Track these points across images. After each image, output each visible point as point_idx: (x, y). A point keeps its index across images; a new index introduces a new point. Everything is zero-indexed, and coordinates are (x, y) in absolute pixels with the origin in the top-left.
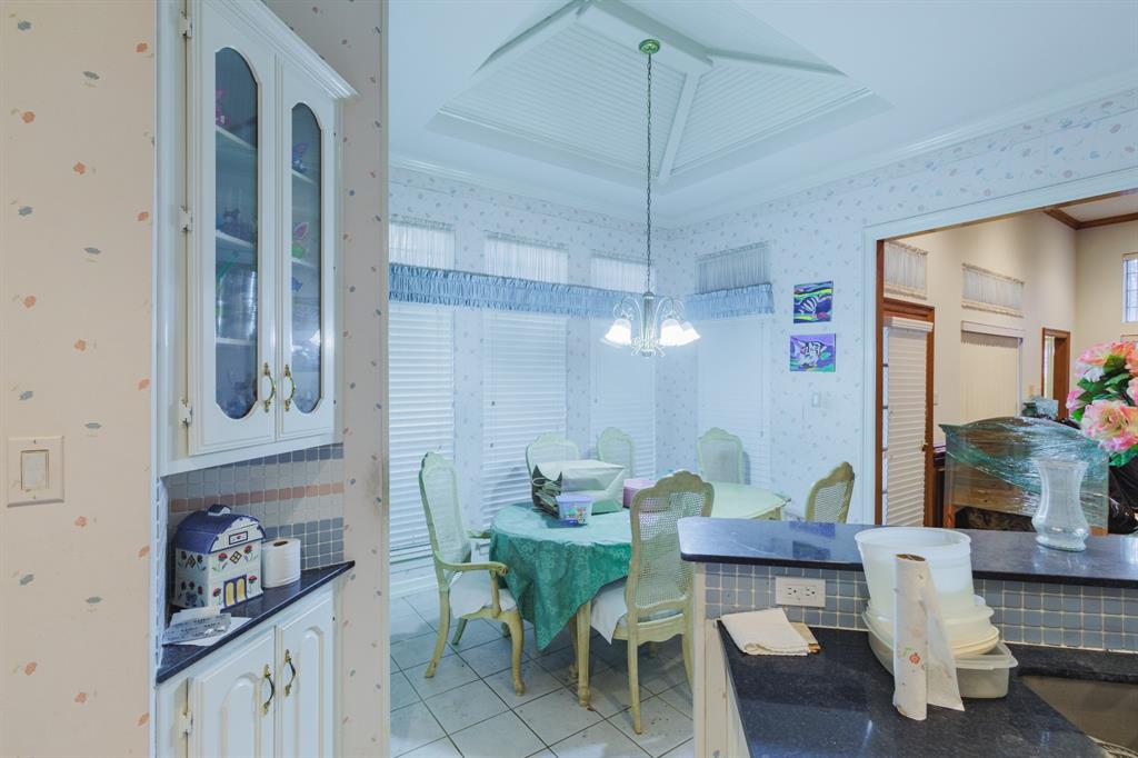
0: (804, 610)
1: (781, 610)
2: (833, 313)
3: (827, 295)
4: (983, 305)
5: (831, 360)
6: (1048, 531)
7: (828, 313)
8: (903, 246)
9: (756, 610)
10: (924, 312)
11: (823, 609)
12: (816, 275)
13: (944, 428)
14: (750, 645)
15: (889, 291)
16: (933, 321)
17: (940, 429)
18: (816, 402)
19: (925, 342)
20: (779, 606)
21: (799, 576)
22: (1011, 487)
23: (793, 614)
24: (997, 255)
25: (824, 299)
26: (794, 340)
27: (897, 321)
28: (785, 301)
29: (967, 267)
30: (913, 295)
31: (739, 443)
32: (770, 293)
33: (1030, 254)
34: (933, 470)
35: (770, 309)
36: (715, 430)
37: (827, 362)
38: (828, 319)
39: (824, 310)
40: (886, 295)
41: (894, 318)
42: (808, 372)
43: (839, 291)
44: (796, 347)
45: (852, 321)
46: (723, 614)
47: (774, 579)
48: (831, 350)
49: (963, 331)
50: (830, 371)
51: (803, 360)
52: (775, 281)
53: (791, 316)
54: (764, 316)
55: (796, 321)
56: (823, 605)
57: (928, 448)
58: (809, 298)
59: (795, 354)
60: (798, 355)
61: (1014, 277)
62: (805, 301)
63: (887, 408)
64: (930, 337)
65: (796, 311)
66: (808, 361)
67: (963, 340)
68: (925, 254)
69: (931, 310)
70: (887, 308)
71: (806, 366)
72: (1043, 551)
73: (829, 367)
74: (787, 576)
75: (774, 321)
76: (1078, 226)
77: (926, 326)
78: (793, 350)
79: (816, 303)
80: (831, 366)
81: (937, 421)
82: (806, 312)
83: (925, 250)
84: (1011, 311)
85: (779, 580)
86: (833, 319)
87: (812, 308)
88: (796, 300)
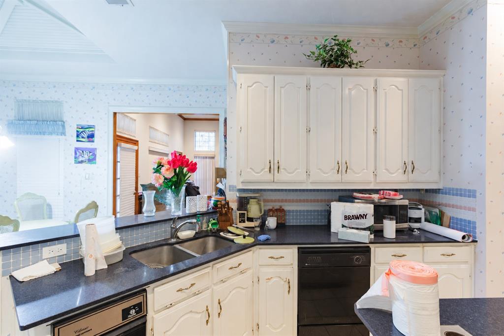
0: (57, 258)
1: (46, 260)
2: (96, 139)
3: (93, 131)
4: (156, 141)
5: (94, 159)
6: (147, 211)
7: (93, 139)
8: (127, 116)
9: (32, 265)
10: (135, 142)
11: (66, 255)
12: (87, 121)
13: (142, 185)
14: (25, 278)
15: (118, 132)
16: (138, 145)
17: (141, 186)
18: (87, 177)
19: (135, 154)
20: (44, 259)
21: (55, 245)
22: (161, 204)
23: (51, 260)
24: (160, 125)
25: (91, 133)
26: (77, 149)
27: (124, 145)
28: (72, 132)
29: (151, 127)
30: (130, 135)
31: (45, 200)
32: (63, 126)
33: (171, 127)
34: (138, 201)
35: (63, 133)
36: (28, 194)
37: (92, 160)
38: (93, 141)
39: (91, 137)
40: (118, 134)
41: (122, 143)
42: (84, 165)
43: (98, 130)
44: (77, 152)
45: (103, 143)
46: (13, 271)
47: (42, 249)
48: (94, 155)
49: (149, 150)
50: (94, 163)
51: (81, 159)
52: (66, 121)
53: (75, 138)
54: (60, 137)
55: (77, 141)
56: (66, 253)
57: (136, 194)
58: (84, 131)
59: (77, 156)
60: (79, 156)
61: (166, 133)
62: (82, 132)
63: (119, 179)
64: (137, 151)
65: (78, 136)
66: (83, 159)
67: (149, 153)
68: (135, 120)
69: (137, 141)
70: (119, 139)
71: (82, 162)
72: (145, 218)
73: (92, 162)
74: (49, 246)
75: (66, 140)
76: (185, 119)
77: (135, 148)
78: (76, 153)
79: (87, 134)
80: (94, 161)
81: (140, 183)
82: (83, 137)
83: (135, 119)
84: (165, 144)
85: (44, 249)
86: (95, 141)
87: (85, 136)
88: (77, 131)
